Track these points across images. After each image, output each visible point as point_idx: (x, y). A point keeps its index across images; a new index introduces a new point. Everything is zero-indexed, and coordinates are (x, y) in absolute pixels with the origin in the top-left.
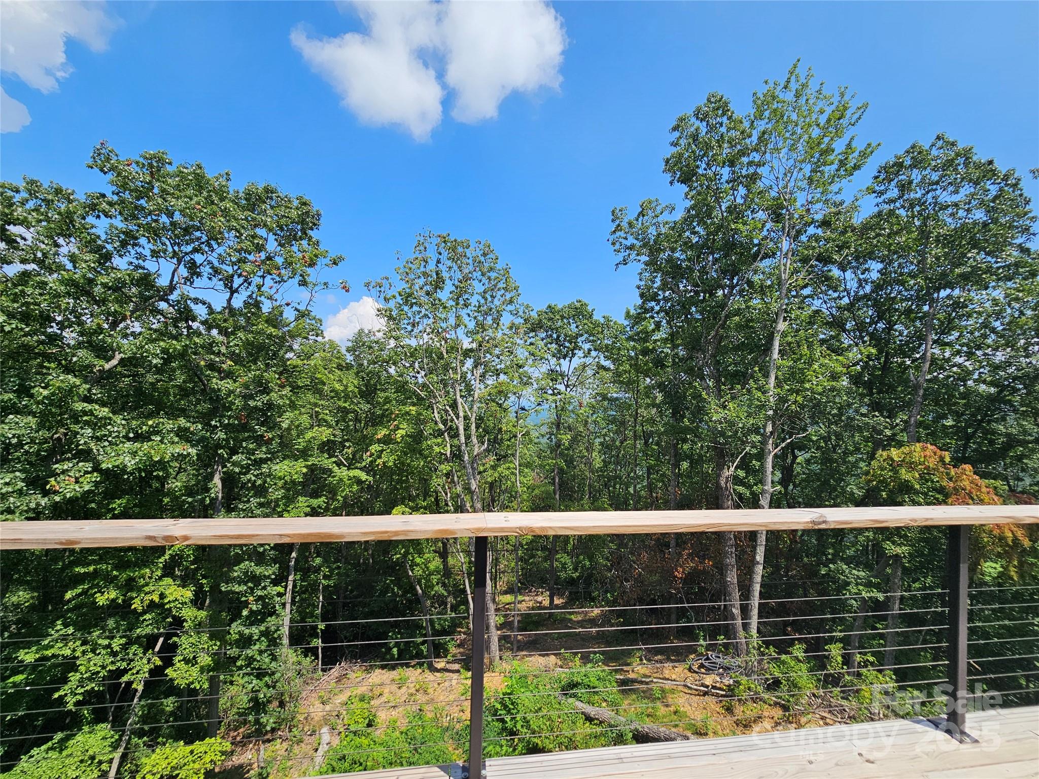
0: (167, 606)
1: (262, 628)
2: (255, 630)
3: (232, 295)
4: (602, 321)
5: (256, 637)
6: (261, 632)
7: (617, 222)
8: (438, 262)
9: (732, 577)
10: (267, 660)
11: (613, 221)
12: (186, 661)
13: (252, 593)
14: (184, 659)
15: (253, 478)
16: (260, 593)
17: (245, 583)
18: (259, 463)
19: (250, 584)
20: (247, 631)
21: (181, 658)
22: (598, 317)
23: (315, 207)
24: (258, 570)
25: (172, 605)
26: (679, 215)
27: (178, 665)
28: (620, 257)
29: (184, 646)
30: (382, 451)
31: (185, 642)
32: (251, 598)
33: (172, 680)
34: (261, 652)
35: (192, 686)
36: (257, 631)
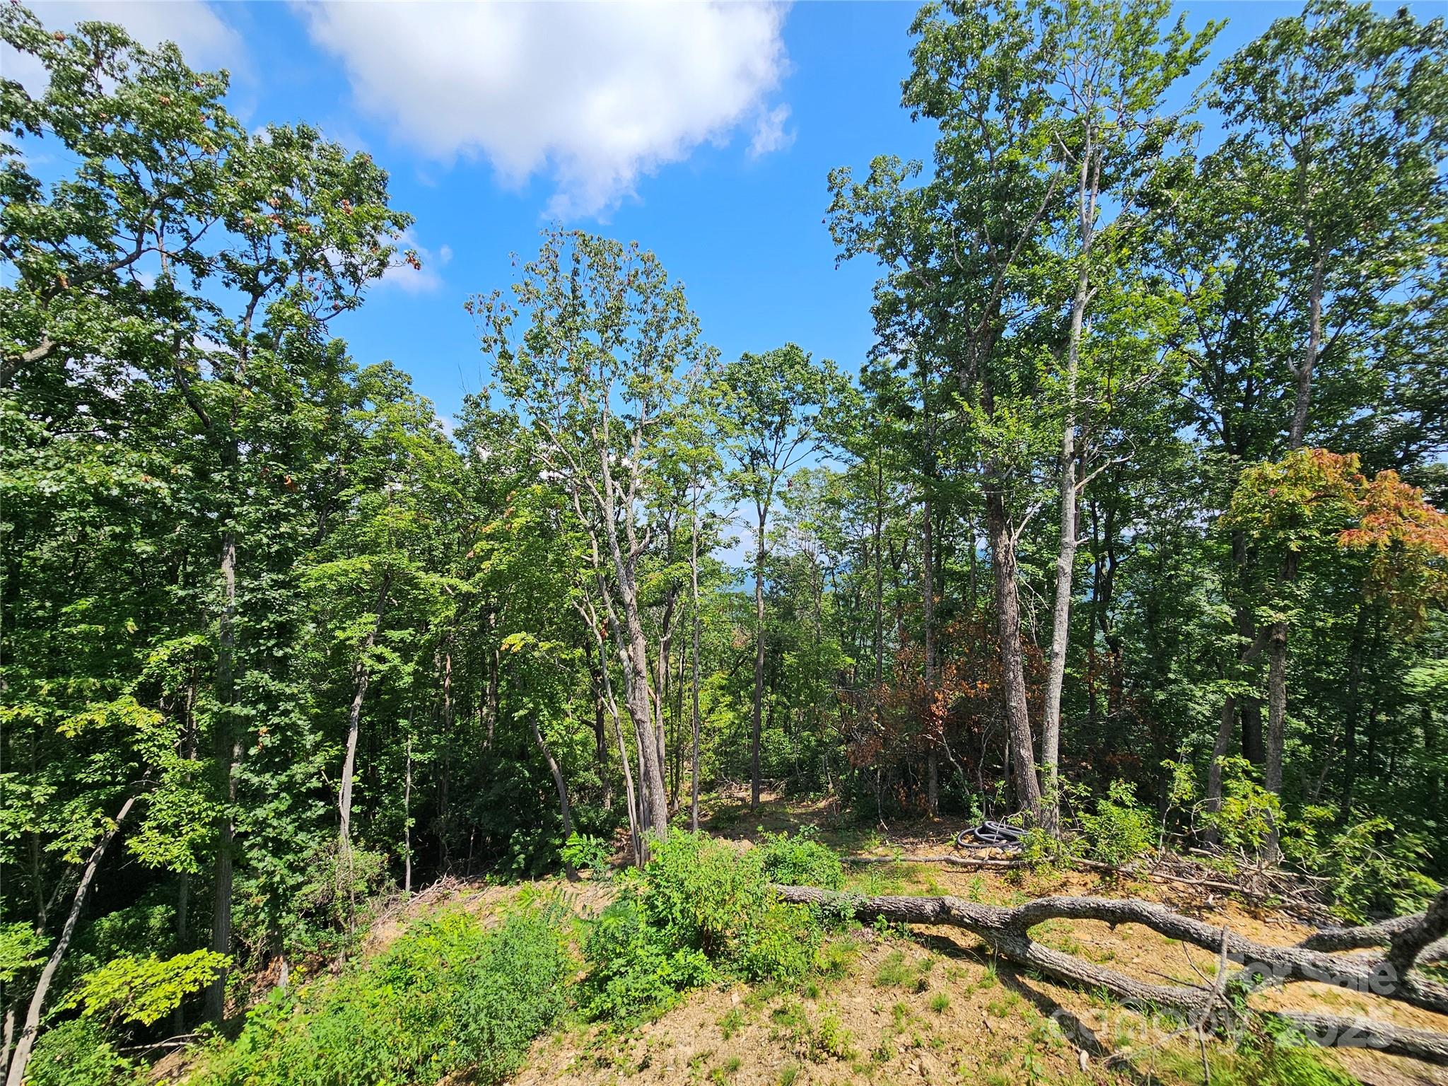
0: (135, 748)
1: (283, 778)
2: (271, 781)
3: (255, 299)
4: (822, 367)
5: (271, 791)
6: (280, 784)
7: (835, 191)
8: (575, 273)
9: (1019, 701)
10: (290, 828)
11: (830, 189)
12: (162, 829)
13: (265, 720)
14: (158, 827)
15: (265, 540)
16: (276, 720)
17: (254, 704)
18: (276, 518)
19: (261, 707)
20: (255, 780)
21: (154, 824)
22: (815, 364)
23: (378, 165)
24: (275, 686)
25: (142, 746)
26: (928, 179)
27: (148, 834)
28: (842, 249)
29: (158, 806)
30: (493, 550)
31: (162, 802)
32: (264, 729)
33: (136, 855)
34: (279, 815)
35: (170, 868)
36: (274, 782)
